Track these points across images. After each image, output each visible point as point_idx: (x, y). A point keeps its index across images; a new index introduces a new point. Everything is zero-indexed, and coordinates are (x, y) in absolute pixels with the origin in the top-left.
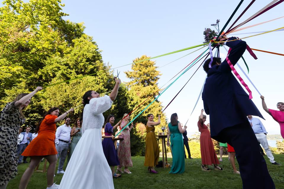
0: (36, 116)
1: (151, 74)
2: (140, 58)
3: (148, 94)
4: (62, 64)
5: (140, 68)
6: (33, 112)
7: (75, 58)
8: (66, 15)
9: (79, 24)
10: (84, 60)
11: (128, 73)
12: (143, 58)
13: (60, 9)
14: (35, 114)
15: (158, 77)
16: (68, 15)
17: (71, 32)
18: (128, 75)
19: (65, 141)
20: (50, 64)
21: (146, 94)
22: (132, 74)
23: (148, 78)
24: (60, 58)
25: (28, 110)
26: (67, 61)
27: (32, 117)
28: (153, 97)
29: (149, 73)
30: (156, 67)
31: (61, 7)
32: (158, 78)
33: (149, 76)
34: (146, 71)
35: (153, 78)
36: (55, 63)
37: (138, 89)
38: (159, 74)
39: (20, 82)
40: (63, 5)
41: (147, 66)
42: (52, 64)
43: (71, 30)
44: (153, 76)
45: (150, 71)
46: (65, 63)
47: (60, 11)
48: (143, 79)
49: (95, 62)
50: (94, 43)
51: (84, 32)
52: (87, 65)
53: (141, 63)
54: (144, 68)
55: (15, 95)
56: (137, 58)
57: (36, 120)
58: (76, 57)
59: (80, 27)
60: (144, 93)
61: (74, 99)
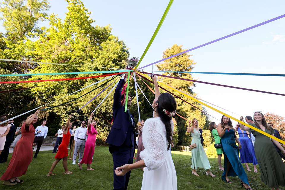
0: (76, 115)
1: (184, 65)
2: (170, 48)
3: (180, 86)
4: (93, 69)
5: (171, 59)
6: (73, 112)
7: (102, 62)
8: (93, 21)
9: (106, 27)
10: (111, 62)
11: (159, 66)
12: (174, 47)
13: (88, 17)
14: (75, 114)
15: (192, 66)
16: (95, 21)
17: (100, 36)
18: (159, 68)
19: (81, 139)
20: (83, 71)
21: (178, 86)
22: (163, 66)
23: (181, 68)
24: (91, 64)
25: (70, 110)
26: (97, 65)
27: (73, 116)
28: (186, 89)
29: (181, 63)
30: (189, 56)
31: (88, 15)
32: (193, 68)
33: (182, 66)
34: (178, 62)
35: (186, 68)
36: (86, 69)
37: (170, 82)
38: (193, 62)
39: (64, 88)
40: (89, 13)
41: (179, 56)
42: (85, 70)
43: (100, 34)
44: (186, 66)
45: (182, 61)
46: (95, 67)
47: (89, 19)
48: (175, 70)
49: (121, 61)
50: (120, 43)
51: (111, 34)
52: (113, 66)
53: (172, 54)
54: (176, 59)
55: (60, 100)
56: (168, 49)
57: (76, 118)
58: (103, 60)
59: (107, 30)
60: (176, 85)
61: (101, 100)
